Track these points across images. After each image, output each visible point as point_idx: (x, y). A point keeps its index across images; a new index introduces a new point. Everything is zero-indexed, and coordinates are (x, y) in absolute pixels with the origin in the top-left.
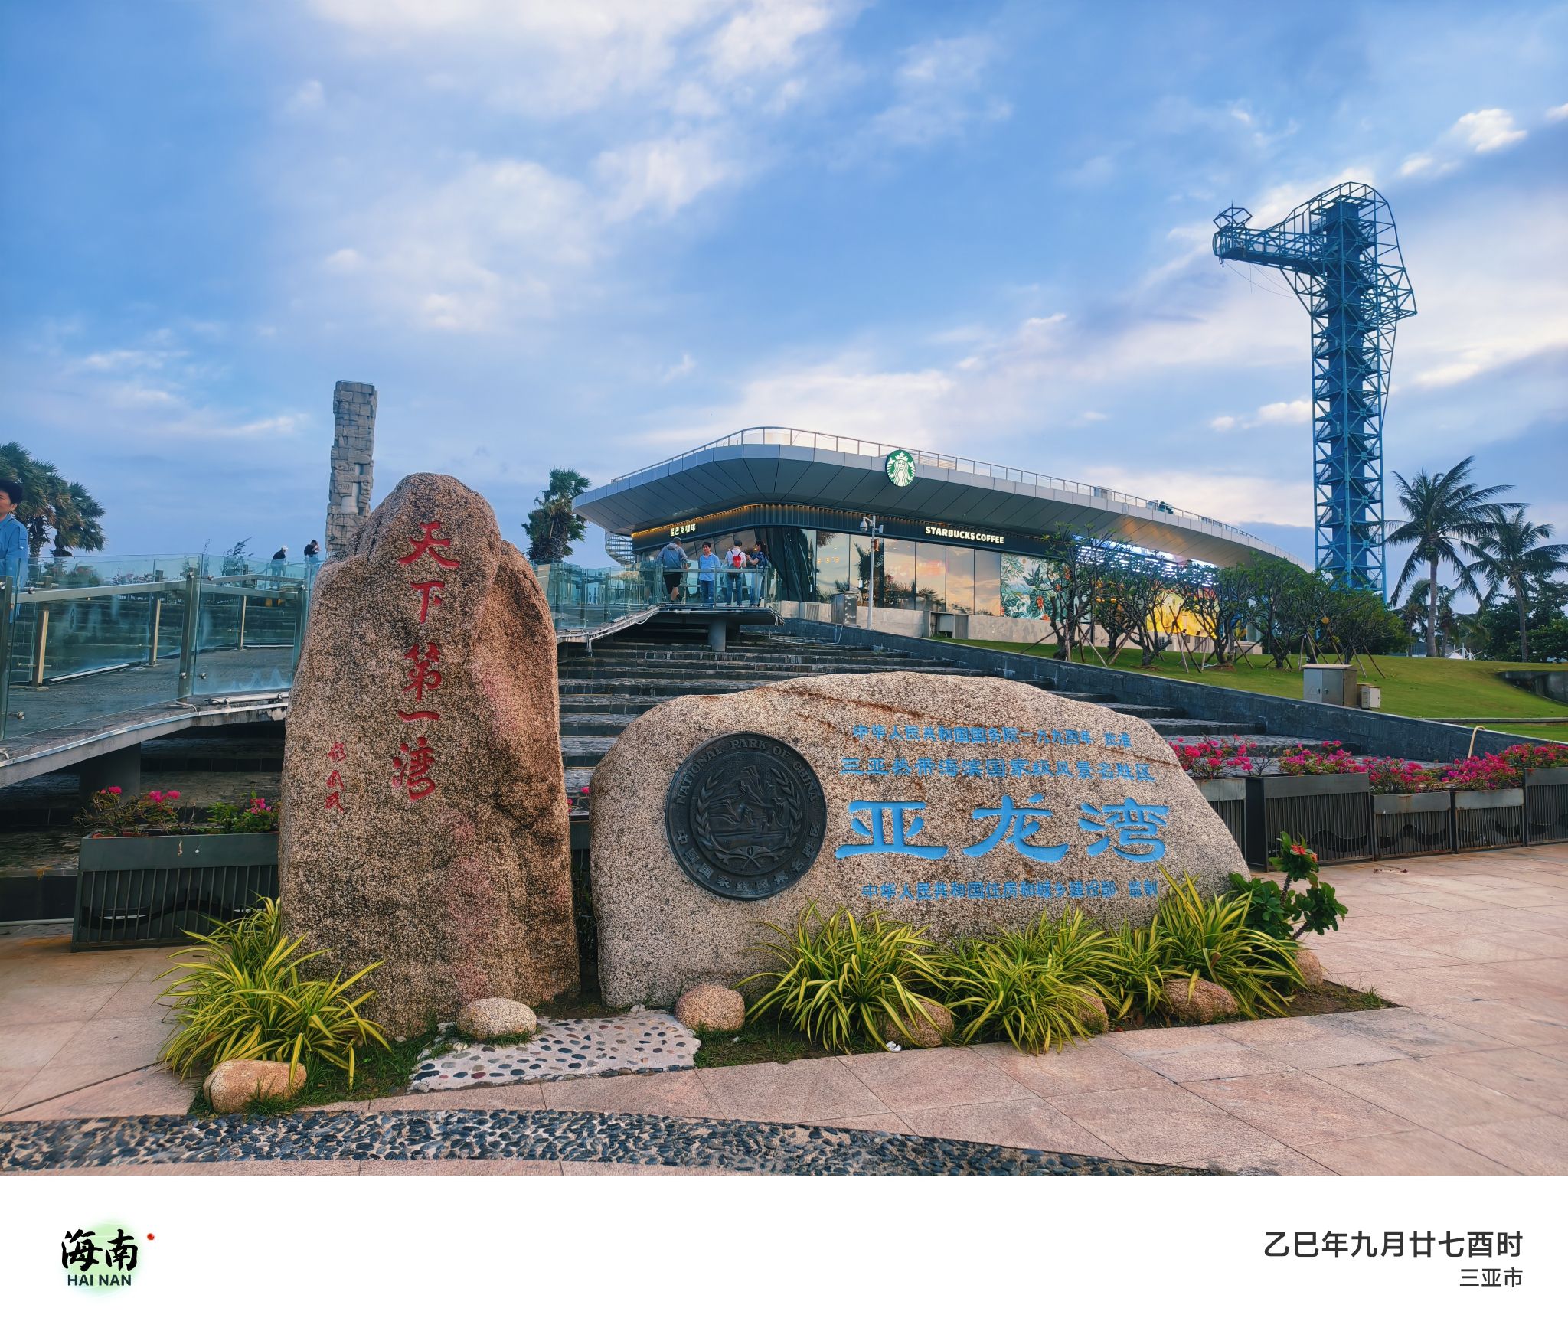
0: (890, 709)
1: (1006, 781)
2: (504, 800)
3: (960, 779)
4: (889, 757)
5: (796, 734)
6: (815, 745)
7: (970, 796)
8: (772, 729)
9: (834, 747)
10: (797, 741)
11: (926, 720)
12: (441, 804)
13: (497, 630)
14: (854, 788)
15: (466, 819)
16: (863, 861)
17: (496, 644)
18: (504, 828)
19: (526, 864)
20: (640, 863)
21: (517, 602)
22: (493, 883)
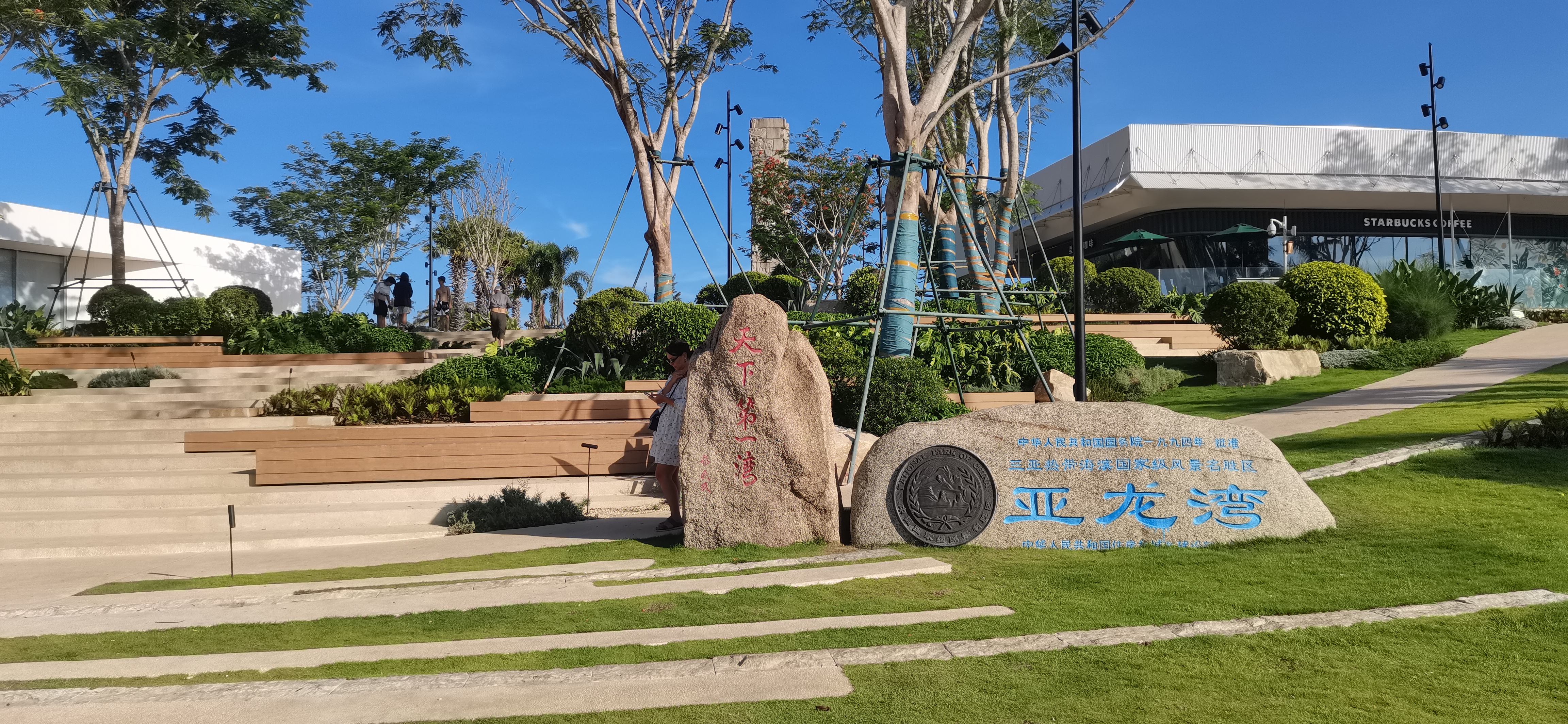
0: (1045, 427)
1: (1130, 474)
2: (796, 487)
3: (1095, 472)
4: (1043, 459)
5: (978, 445)
6: (991, 452)
7: (1101, 484)
8: (961, 442)
9: (1004, 453)
10: (978, 449)
11: (1072, 434)
12: (761, 489)
13: (786, 388)
14: (1018, 479)
15: (775, 497)
16: (1023, 526)
17: (787, 396)
18: (798, 503)
19: (812, 524)
20: (878, 525)
21: (799, 369)
22: (792, 533)
